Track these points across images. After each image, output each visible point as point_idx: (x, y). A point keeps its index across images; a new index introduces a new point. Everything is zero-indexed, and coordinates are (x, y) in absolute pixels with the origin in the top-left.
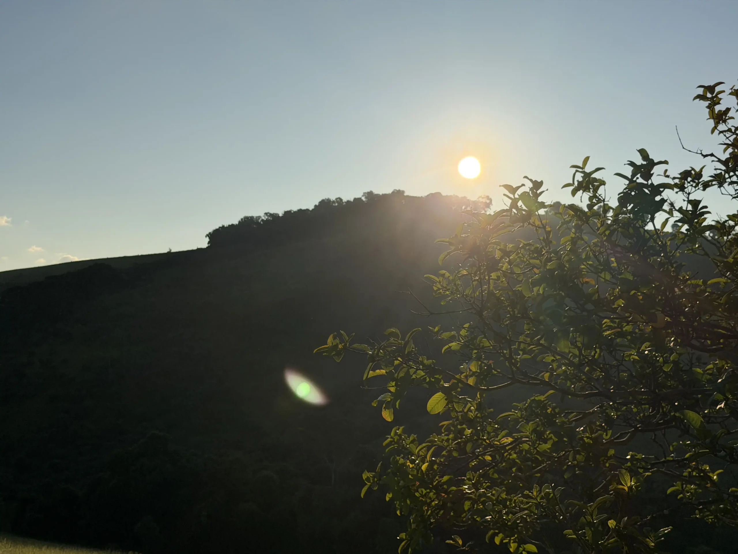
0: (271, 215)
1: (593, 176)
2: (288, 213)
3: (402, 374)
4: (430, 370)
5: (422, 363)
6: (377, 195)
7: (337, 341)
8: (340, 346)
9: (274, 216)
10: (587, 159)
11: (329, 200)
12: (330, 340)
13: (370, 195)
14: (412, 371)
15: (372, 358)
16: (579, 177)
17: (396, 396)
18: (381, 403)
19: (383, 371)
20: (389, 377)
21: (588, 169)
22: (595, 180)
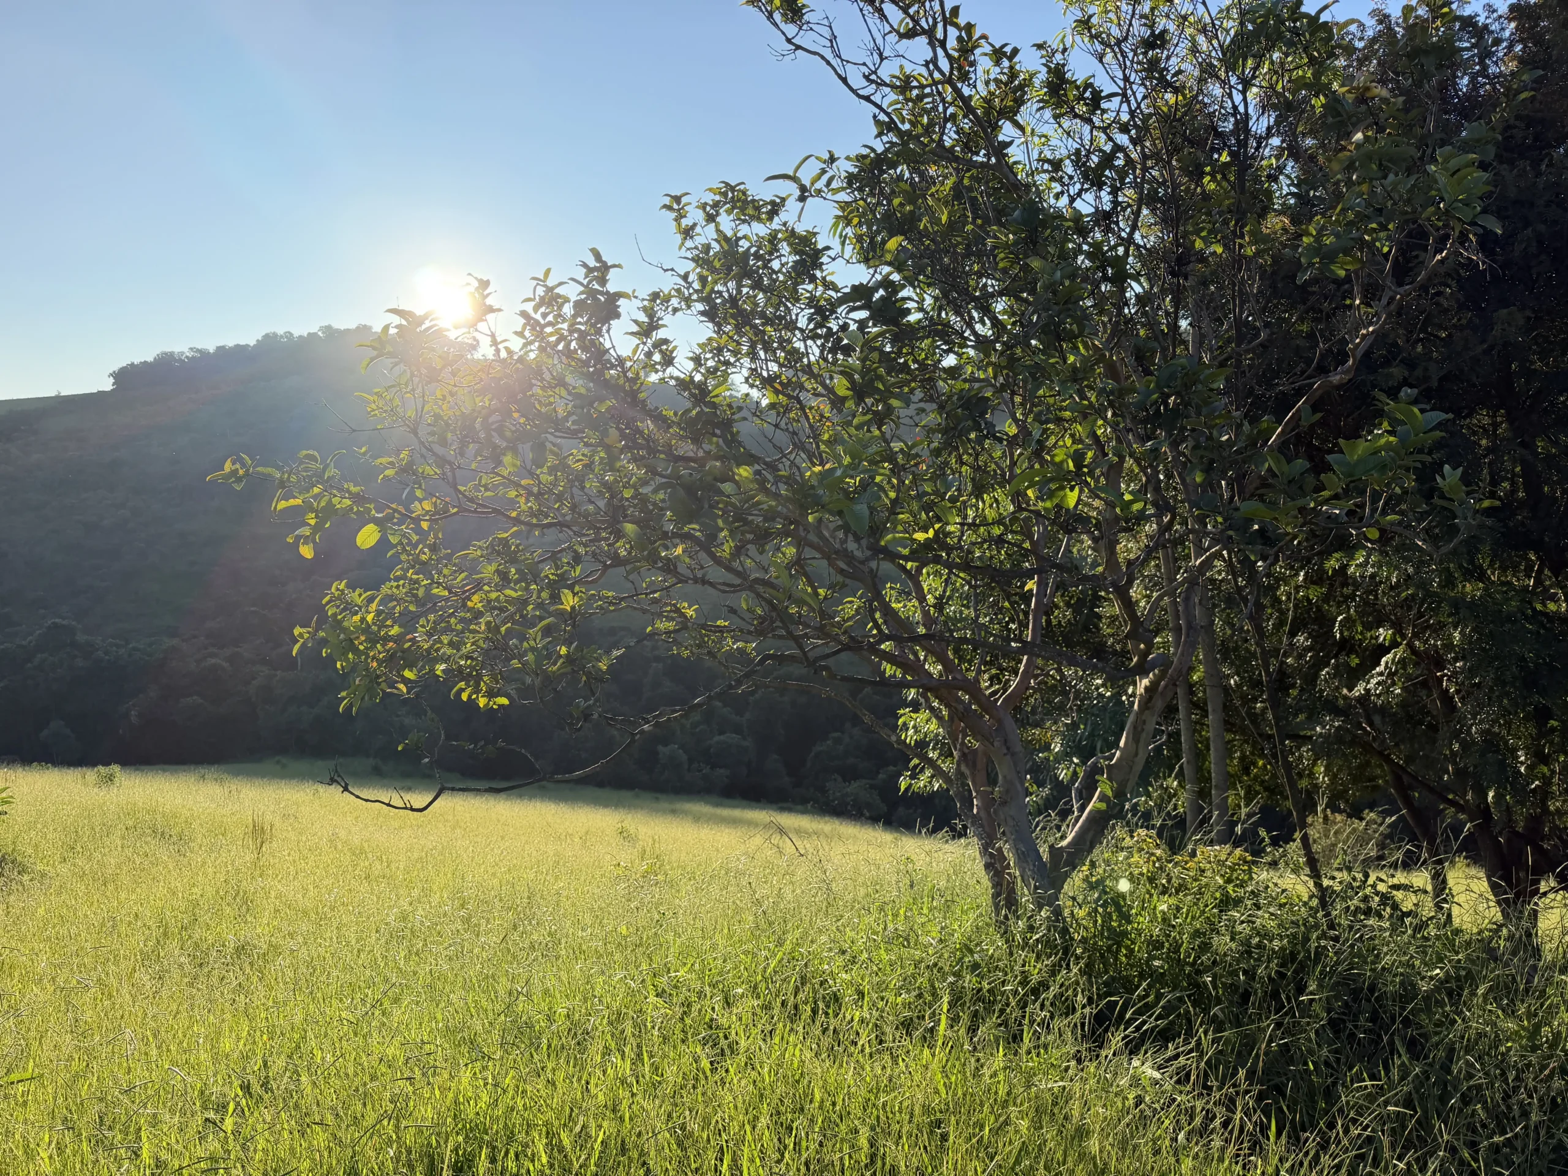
0: (198, 351)
1: (557, 291)
2: (221, 349)
3: (323, 504)
4: (357, 498)
5: (348, 491)
6: (338, 331)
7: (238, 466)
8: (241, 472)
9: (203, 353)
10: (547, 272)
11: (275, 335)
12: (228, 466)
13: (328, 329)
14: (335, 500)
15: (282, 484)
16: (540, 291)
17: (316, 529)
18: (298, 538)
19: (299, 502)
20: (307, 507)
21: (550, 283)
22: (559, 296)
